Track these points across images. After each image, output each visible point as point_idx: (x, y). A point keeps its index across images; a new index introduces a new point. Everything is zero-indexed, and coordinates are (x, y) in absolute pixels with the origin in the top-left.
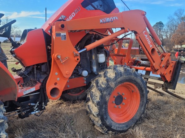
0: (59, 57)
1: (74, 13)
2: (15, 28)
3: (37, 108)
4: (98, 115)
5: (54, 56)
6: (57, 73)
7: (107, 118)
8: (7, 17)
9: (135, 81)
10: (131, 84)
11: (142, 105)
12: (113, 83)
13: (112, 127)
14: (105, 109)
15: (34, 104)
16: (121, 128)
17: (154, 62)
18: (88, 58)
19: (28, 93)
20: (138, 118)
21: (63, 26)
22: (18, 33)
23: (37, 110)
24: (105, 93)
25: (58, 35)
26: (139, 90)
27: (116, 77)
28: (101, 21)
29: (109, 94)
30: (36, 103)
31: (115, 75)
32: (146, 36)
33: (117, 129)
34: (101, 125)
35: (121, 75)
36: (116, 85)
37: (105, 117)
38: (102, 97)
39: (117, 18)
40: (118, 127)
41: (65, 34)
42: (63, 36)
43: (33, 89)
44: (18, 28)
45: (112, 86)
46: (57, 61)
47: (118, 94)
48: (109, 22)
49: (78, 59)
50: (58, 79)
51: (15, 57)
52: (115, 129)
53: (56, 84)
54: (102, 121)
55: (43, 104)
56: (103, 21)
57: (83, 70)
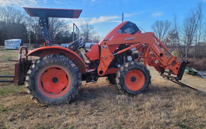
0: (103, 57)
1: (113, 36)
2: (94, 34)
3: (93, 79)
4: (119, 84)
5: (101, 56)
6: (102, 64)
7: (124, 86)
8: (87, 24)
9: (141, 70)
10: (138, 71)
11: (146, 83)
12: (127, 69)
13: (127, 91)
14: (123, 81)
15: (92, 77)
16: (132, 93)
17: (163, 61)
18: (121, 58)
19: (90, 71)
20: (143, 89)
21: (105, 43)
22: (96, 39)
23: (93, 80)
24: (123, 73)
25: (103, 47)
26: (144, 75)
27: (129, 66)
28: (125, 40)
29: (125, 74)
30: (93, 77)
31: (128, 66)
32: (156, 46)
33: (130, 93)
34: (121, 89)
35: (132, 66)
36: (128, 70)
37: (123, 85)
38: (121, 75)
39: (135, 38)
40: (131, 92)
41: (106, 47)
42: (105, 47)
43: (92, 70)
44: (97, 34)
45: (126, 71)
46: (102, 58)
47: (132, 76)
48: (130, 40)
49: (112, 58)
50: (103, 67)
51: (86, 57)
52: (129, 92)
53: (102, 69)
54: (121, 87)
55: (96, 77)
56: (126, 39)
57: (118, 64)
